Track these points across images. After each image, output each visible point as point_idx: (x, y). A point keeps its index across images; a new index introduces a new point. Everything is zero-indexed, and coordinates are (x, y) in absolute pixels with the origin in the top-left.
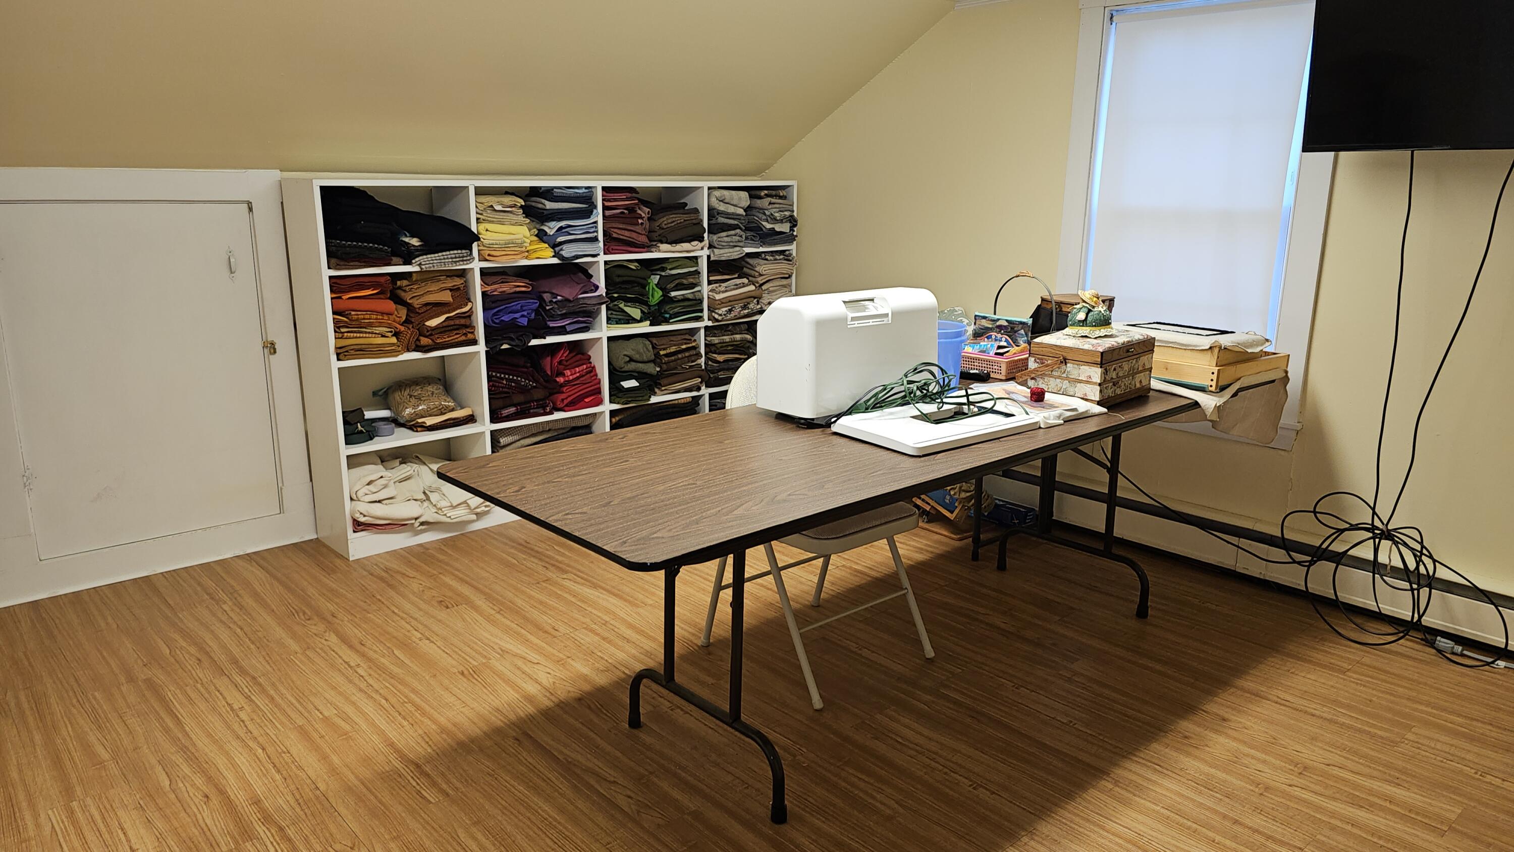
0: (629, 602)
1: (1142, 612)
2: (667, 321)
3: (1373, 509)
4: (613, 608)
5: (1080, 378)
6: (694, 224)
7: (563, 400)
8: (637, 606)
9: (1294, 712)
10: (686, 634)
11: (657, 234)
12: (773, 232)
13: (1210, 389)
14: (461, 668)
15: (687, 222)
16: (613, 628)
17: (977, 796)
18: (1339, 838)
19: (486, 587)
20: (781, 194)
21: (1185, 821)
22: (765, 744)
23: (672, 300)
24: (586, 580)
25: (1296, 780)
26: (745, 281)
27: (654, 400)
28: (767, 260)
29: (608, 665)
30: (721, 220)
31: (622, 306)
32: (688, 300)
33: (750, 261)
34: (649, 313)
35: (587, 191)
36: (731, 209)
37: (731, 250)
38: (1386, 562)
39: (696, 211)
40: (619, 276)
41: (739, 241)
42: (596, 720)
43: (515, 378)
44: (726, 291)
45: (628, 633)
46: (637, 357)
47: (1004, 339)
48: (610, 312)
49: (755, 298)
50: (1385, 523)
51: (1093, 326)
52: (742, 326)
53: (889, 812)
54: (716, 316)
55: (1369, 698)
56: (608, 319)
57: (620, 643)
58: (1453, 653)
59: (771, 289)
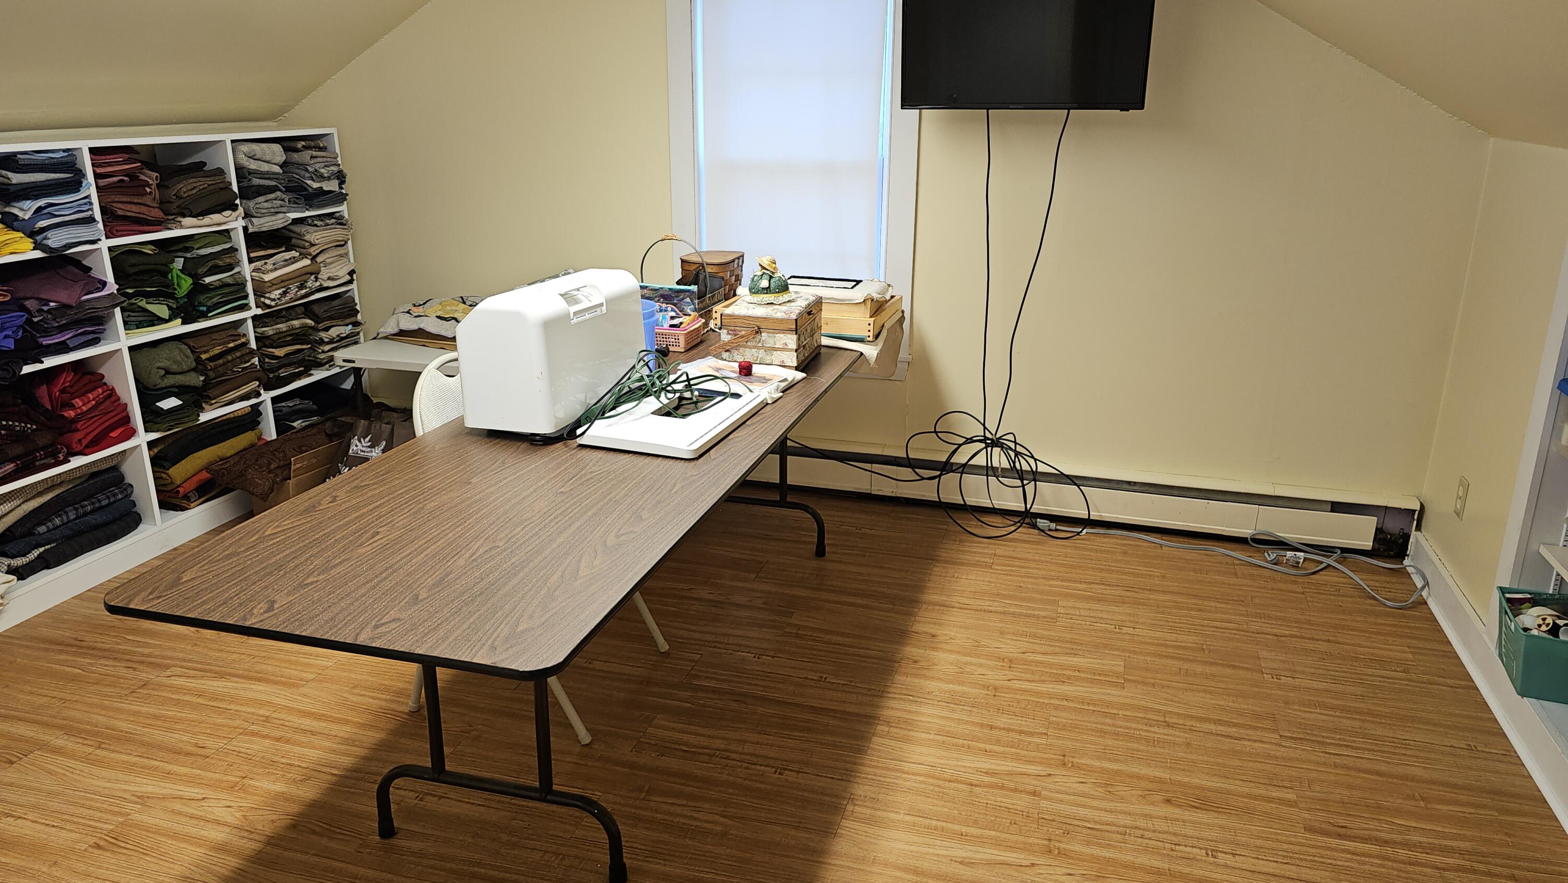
0: (284, 684)
1: (820, 552)
2: (204, 316)
3: (984, 425)
4: (263, 697)
5: (776, 346)
6: (221, 189)
7: (80, 440)
8: (296, 686)
9: (977, 612)
10: (383, 704)
11: (175, 205)
12: (321, 192)
13: (868, 339)
14: (91, 840)
15: (212, 187)
16: (282, 722)
17: (786, 780)
18: (1064, 714)
19: (55, 717)
20: (321, 145)
21: (957, 740)
22: (586, 804)
23: (207, 288)
24: (206, 671)
25: (1011, 675)
26: (294, 254)
27: (204, 417)
28: (316, 226)
29: (305, 771)
30: (256, 181)
31: (143, 303)
32: (229, 285)
33: (296, 229)
34: (178, 308)
35: (66, 154)
36: (265, 167)
37: (273, 218)
38: (998, 466)
39: (220, 172)
40: (133, 265)
41: (281, 206)
42: (332, 845)
43: (10, 423)
44: (276, 269)
45: (307, 723)
46: (175, 368)
47: (669, 309)
48: (126, 314)
49: (311, 274)
50: (994, 433)
51: (777, 293)
52: (297, 309)
53: (719, 828)
54: (268, 302)
55: (1018, 585)
56: (125, 323)
57: (304, 739)
58: (1050, 530)
59: (328, 261)
